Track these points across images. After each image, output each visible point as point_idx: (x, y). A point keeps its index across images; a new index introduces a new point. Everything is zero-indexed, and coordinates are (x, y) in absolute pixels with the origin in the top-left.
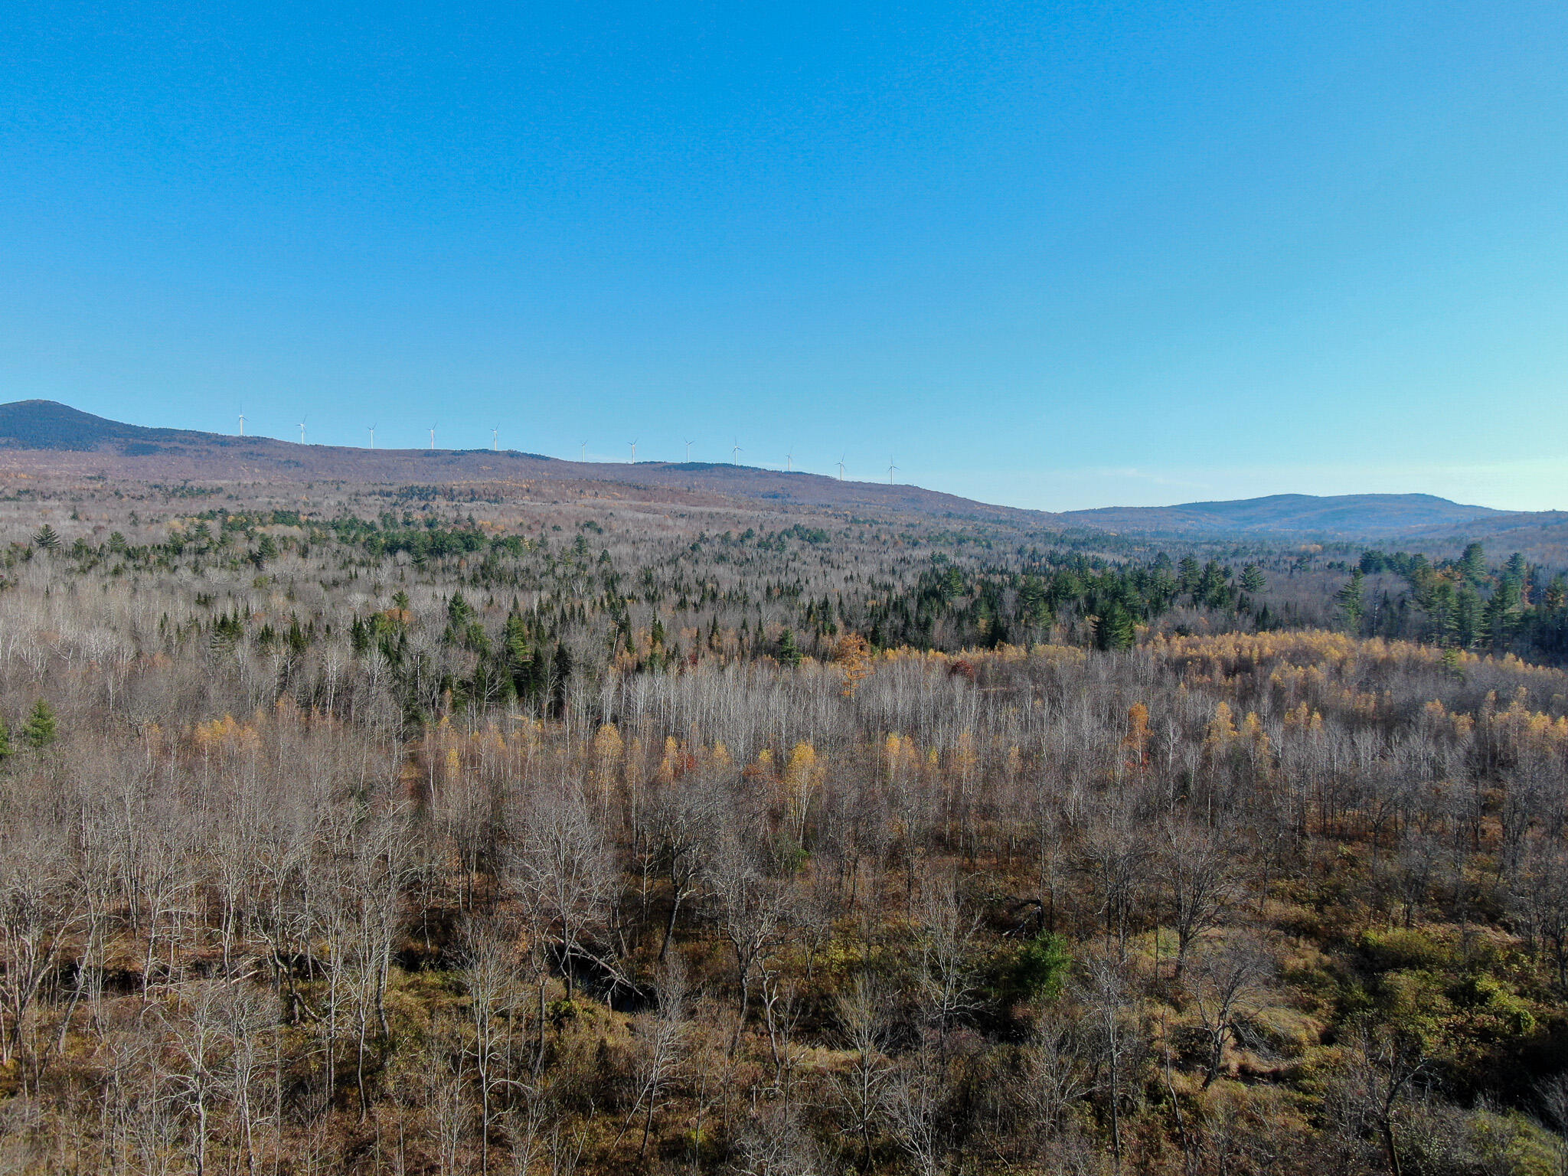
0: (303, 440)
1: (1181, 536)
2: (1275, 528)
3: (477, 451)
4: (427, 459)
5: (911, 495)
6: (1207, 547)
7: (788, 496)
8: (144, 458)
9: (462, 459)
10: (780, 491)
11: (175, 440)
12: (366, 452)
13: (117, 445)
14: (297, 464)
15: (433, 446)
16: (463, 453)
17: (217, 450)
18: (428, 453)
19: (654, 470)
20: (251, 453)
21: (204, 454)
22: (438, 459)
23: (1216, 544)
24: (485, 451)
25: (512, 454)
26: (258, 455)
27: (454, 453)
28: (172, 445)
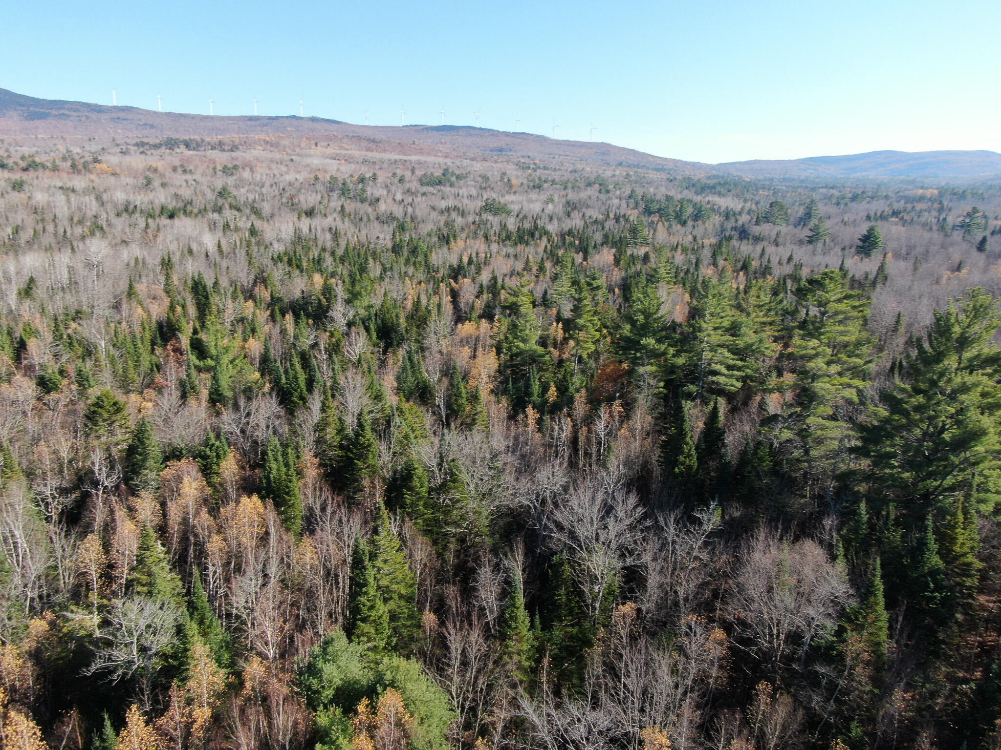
0: (160, 108)
1: (803, 181)
2: (873, 175)
3: (287, 117)
4: (249, 123)
5: (603, 150)
6: (824, 190)
7: (510, 150)
8: (38, 122)
9: (275, 123)
10: (505, 146)
11: (64, 109)
12: (205, 118)
13: (20, 112)
14: (152, 127)
15: (256, 113)
16: (277, 118)
17: (94, 116)
18: (251, 119)
19: (416, 131)
20: (119, 118)
21: (83, 119)
22: (258, 123)
23: (832, 188)
24: (294, 117)
25: (313, 119)
26: (124, 119)
27: (271, 118)
28: (61, 112)
